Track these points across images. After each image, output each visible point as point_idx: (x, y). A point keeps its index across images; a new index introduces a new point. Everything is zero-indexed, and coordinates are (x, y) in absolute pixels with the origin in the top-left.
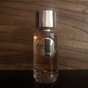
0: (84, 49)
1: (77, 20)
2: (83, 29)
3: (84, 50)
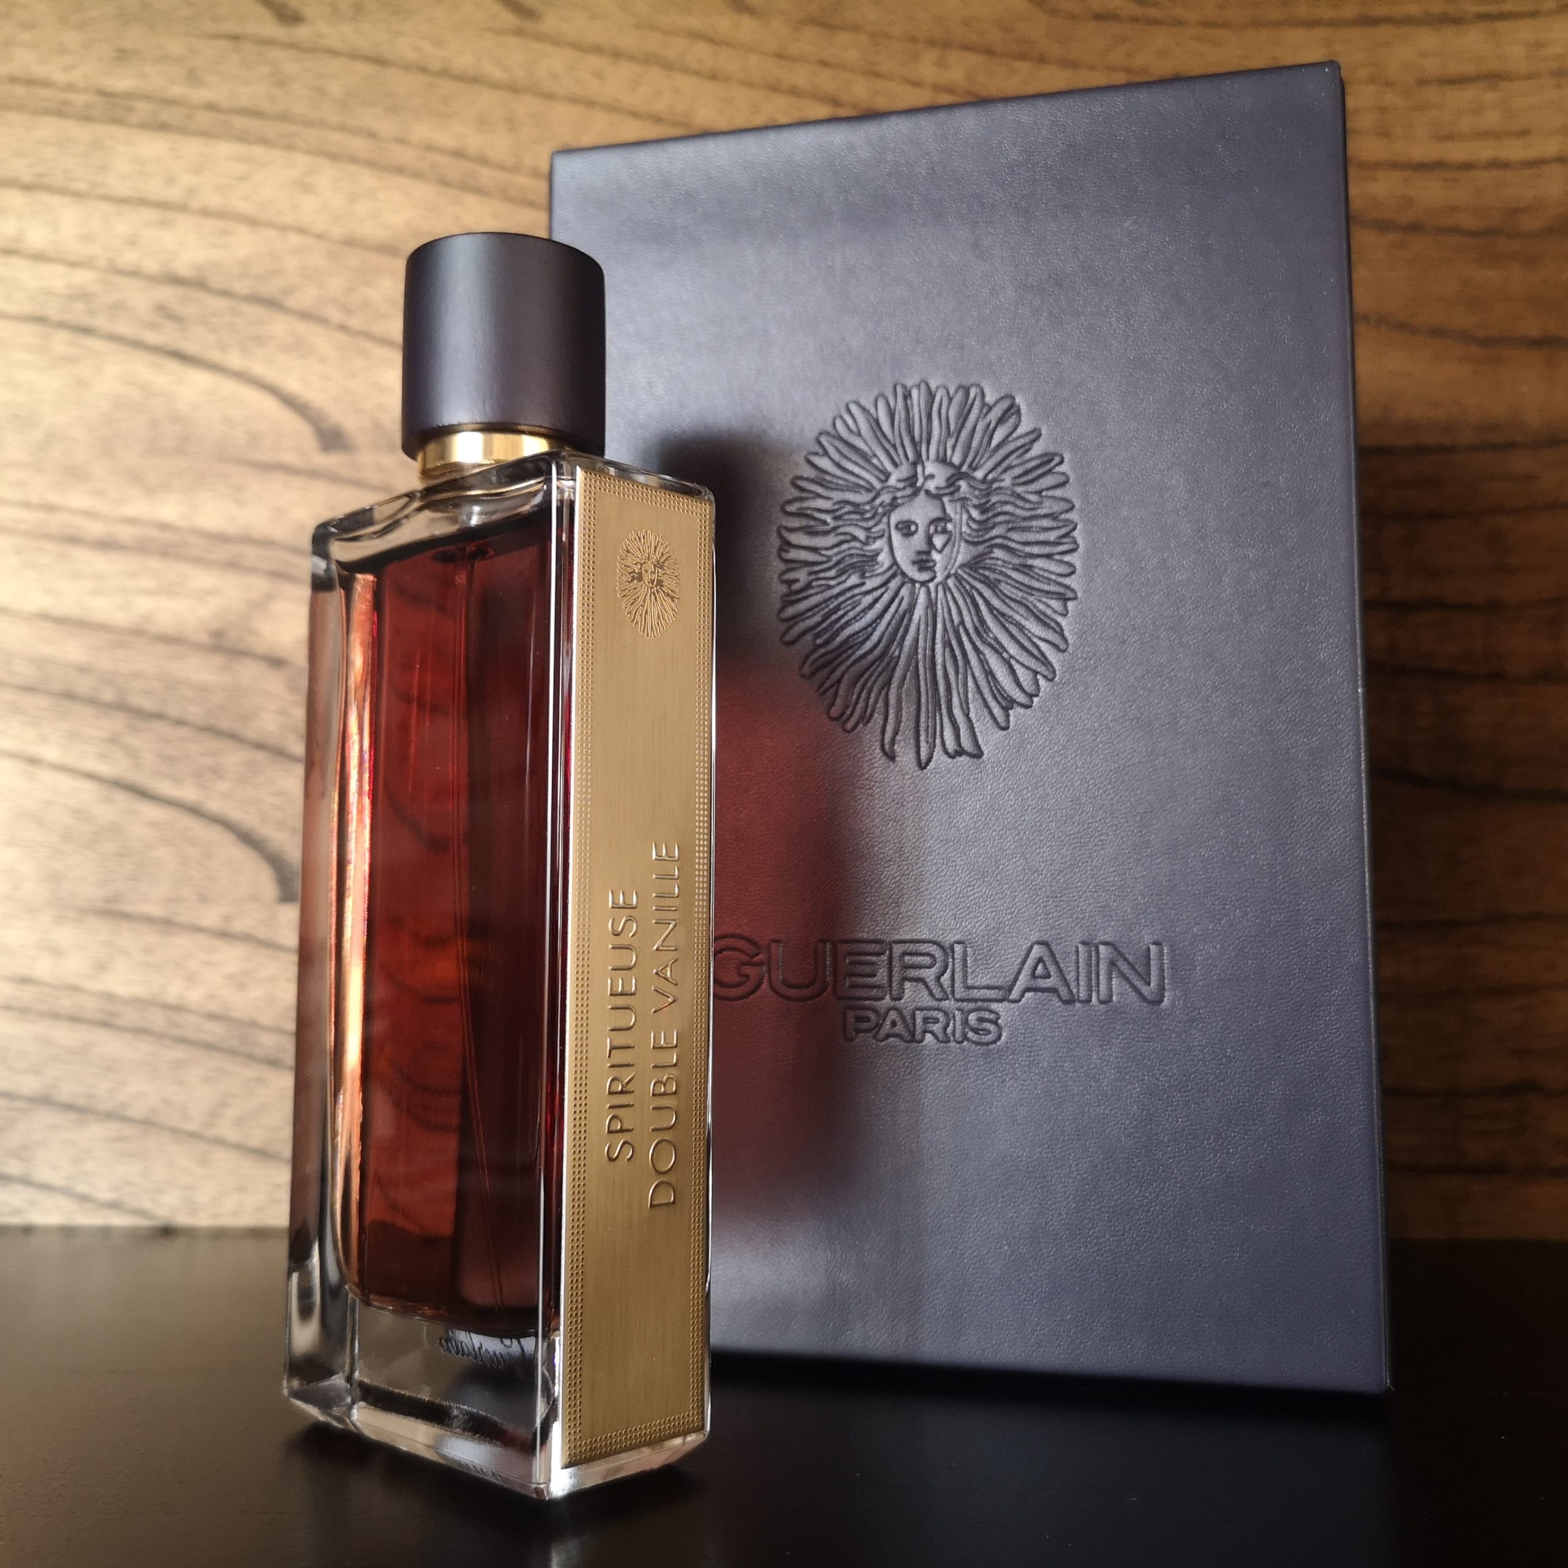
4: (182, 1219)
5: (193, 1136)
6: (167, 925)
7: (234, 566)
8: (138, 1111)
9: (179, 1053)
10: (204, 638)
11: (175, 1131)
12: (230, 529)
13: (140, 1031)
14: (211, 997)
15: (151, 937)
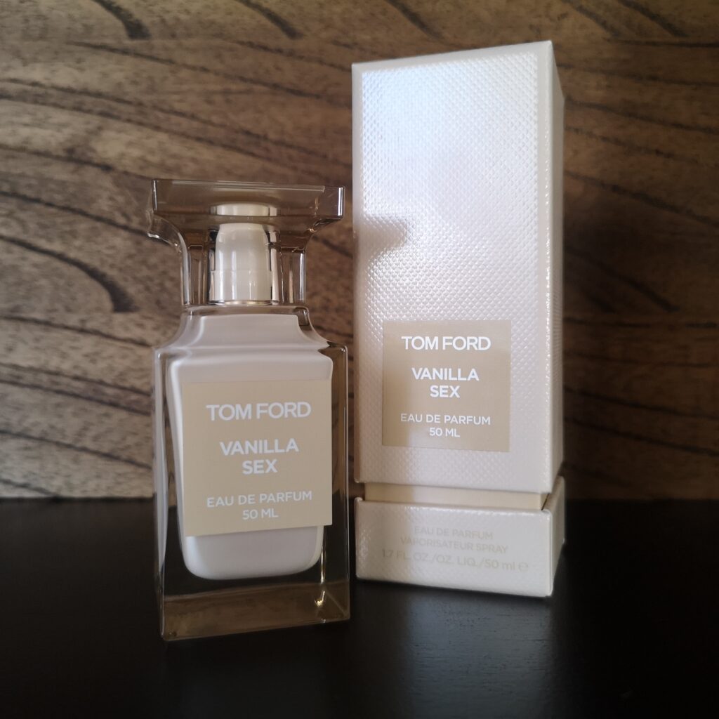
0: (78, 373)
1: (37, 201)
2: (72, 254)
3: (76, 378)
4: (65, 493)
5: (69, 446)
6: (48, 324)
7: (78, 108)
8: (35, 432)
9: (59, 399)
10: (62, 153)
11: (58, 444)
12: (74, 86)
13: (34, 387)
14: (76, 367)
15: (38, 331)
